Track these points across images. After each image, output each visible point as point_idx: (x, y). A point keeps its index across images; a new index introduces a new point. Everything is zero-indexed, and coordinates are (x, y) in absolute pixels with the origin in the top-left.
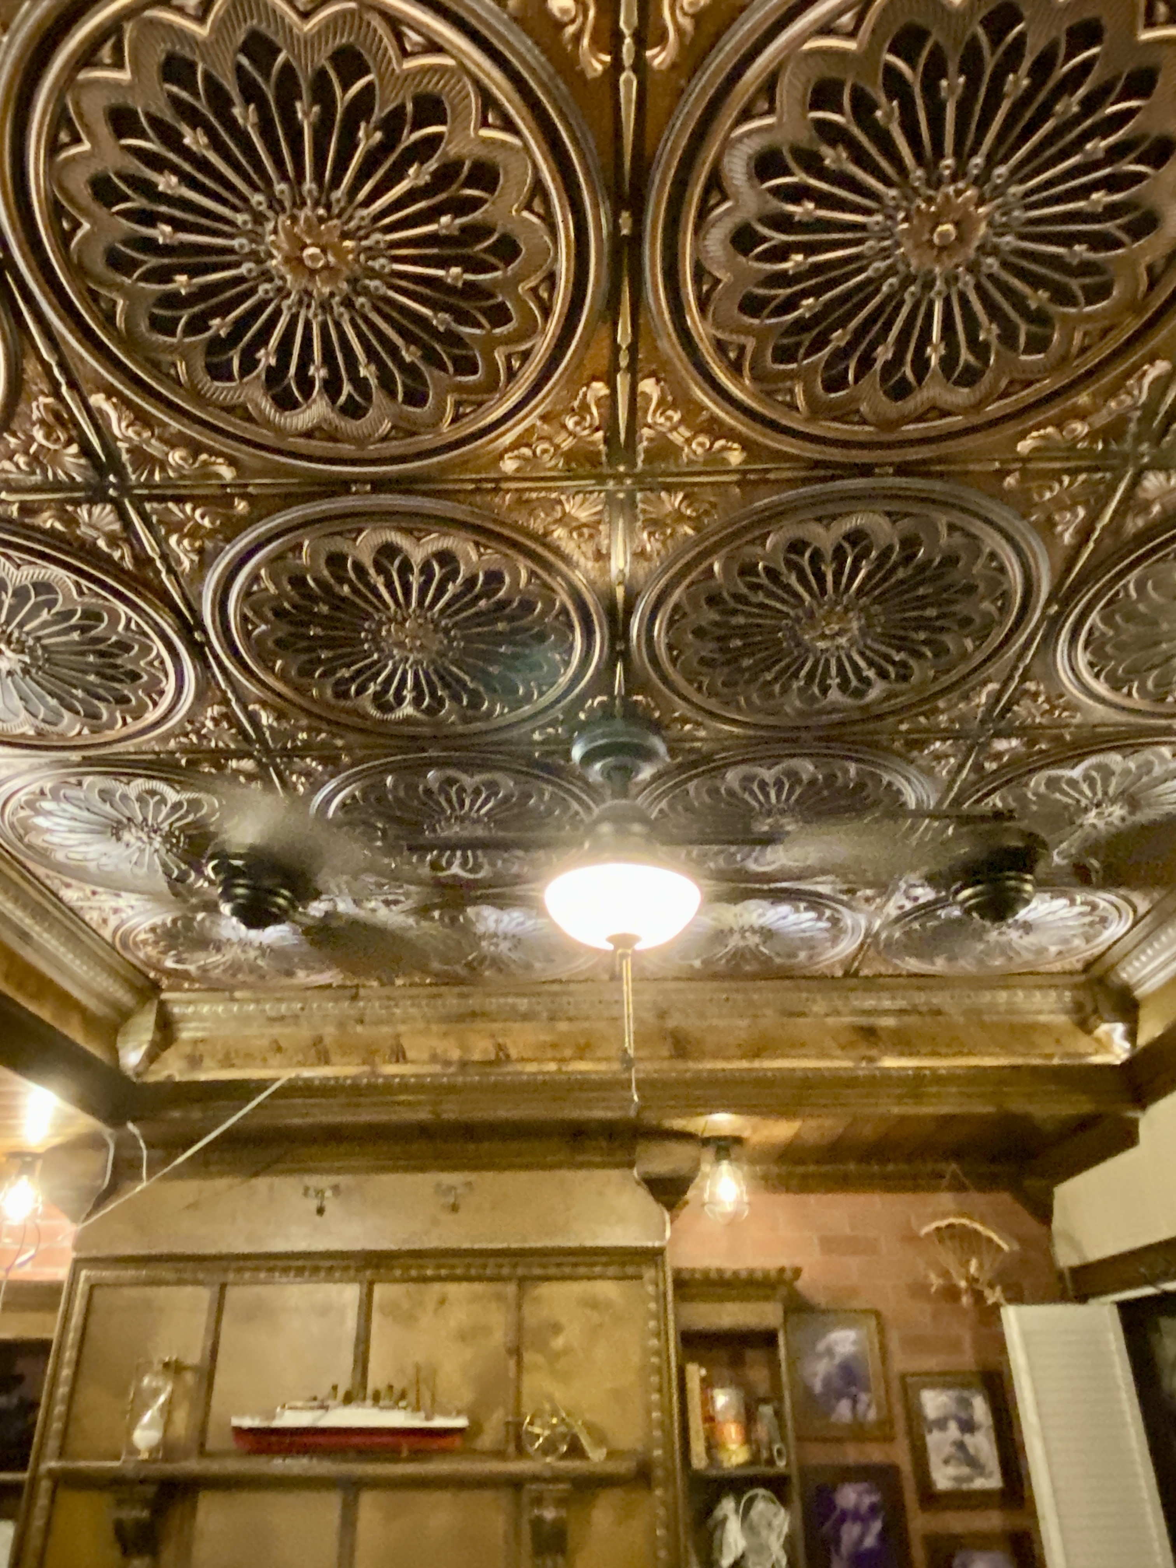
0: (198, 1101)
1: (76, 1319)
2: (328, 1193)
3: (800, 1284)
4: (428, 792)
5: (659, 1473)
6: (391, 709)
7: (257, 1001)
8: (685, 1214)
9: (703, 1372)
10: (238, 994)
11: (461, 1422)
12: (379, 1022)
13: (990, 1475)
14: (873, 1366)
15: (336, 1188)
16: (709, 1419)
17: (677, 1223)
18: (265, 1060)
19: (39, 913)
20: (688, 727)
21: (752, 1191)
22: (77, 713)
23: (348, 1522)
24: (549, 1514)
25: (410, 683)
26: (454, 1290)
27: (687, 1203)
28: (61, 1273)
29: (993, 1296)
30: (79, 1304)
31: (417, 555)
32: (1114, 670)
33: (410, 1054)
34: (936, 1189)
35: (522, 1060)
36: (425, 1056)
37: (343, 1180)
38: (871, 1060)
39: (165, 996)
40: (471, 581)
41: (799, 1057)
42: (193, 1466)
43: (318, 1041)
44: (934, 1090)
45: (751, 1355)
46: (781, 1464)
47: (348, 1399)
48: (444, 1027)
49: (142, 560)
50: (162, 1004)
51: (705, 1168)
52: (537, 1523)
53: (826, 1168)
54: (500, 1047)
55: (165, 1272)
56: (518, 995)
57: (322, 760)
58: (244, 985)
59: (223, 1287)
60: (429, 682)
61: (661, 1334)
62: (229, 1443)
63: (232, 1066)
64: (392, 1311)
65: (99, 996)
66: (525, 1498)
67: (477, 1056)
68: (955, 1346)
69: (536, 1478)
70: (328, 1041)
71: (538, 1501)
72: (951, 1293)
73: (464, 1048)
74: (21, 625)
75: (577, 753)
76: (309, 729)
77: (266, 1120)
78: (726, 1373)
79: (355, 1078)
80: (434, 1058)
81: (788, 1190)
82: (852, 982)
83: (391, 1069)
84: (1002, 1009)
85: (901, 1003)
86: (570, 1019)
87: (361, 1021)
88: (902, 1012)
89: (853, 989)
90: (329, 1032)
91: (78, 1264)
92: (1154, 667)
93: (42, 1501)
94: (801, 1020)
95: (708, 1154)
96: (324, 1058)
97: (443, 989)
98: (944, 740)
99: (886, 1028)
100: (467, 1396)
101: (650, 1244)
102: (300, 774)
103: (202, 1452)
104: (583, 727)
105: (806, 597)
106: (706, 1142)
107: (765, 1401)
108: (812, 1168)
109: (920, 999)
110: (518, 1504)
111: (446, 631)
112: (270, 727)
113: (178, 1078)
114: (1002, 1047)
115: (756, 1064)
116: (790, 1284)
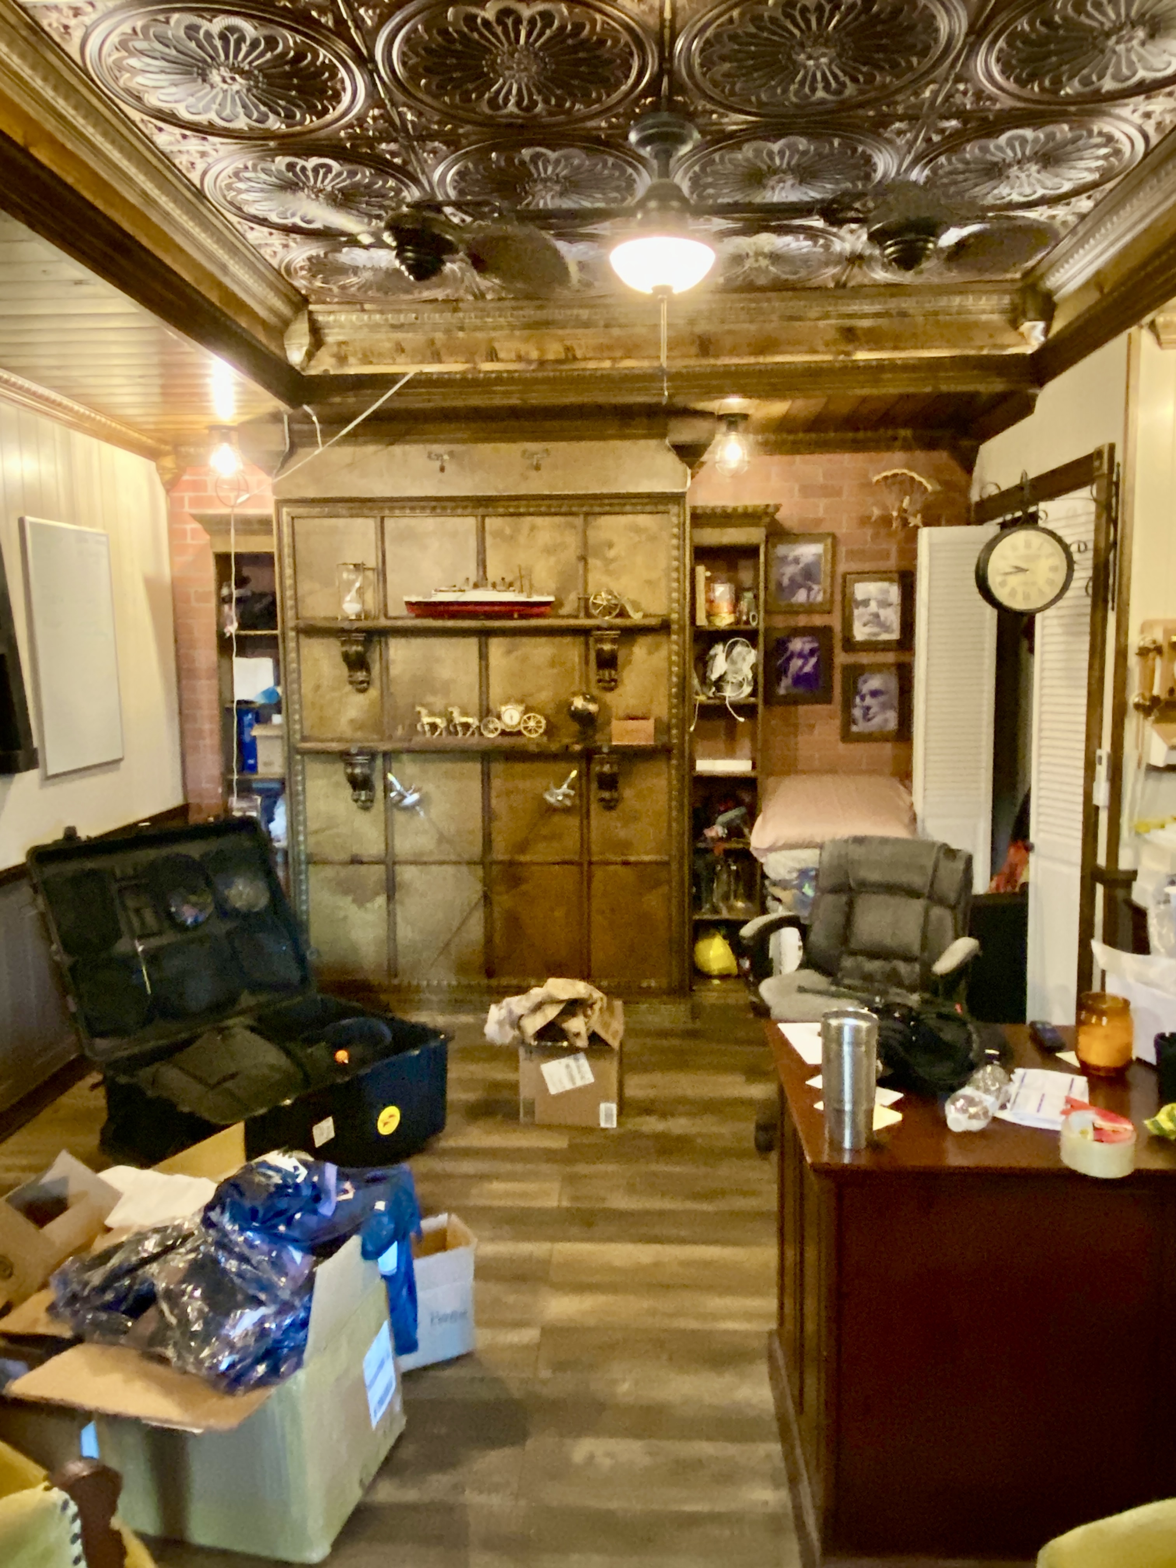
0: (352, 389)
1: (287, 540)
2: (446, 457)
3: (778, 516)
4: (523, 163)
5: (675, 627)
6: (499, 108)
7: (382, 312)
8: (703, 472)
9: (708, 574)
10: (367, 306)
11: (551, 599)
12: (477, 329)
13: (892, 632)
14: (826, 567)
15: (451, 454)
16: (710, 602)
17: (697, 477)
18: (394, 359)
19: (233, 250)
20: (714, 116)
21: (751, 454)
22: (279, 114)
23: (483, 656)
24: (607, 647)
25: (514, 91)
26: (539, 521)
27: (703, 463)
28: (269, 510)
29: (914, 521)
30: (286, 530)
31: (526, 12)
32: (1021, 74)
33: (501, 355)
34: (889, 448)
35: (585, 359)
36: (513, 356)
37: (458, 448)
38: (848, 354)
39: (311, 307)
40: (562, 28)
41: (791, 353)
42: (383, 622)
43: (432, 342)
44: (889, 376)
45: (742, 563)
46: (754, 624)
47: (476, 586)
48: (527, 332)
49: (339, 21)
50: (310, 313)
51: (718, 437)
52: (600, 653)
53: (813, 436)
54: (568, 349)
55: (341, 509)
56: (581, 307)
57: (447, 143)
58: (372, 300)
59: (382, 518)
60: (528, 89)
61: (680, 548)
62: (404, 611)
63: (371, 363)
64: (498, 534)
65: (272, 310)
66: (591, 640)
67: (551, 356)
68: (886, 556)
69: (599, 628)
70: (438, 344)
71: (600, 640)
72: (886, 520)
73: (542, 350)
74: (250, 63)
75: (633, 137)
76: (439, 123)
77: (398, 404)
78: (724, 576)
79: (464, 373)
80: (519, 358)
81: (781, 453)
82: (840, 292)
83: (487, 366)
84: (954, 310)
85: (877, 308)
86: (620, 326)
87: (461, 329)
88: (877, 315)
89: (841, 298)
90: (439, 336)
91: (280, 503)
92: (1048, 72)
93: (292, 645)
94: (797, 324)
95: (723, 427)
96: (437, 357)
97: (525, 303)
98: (901, 121)
99: (862, 329)
100: (552, 585)
101: (676, 490)
102: (429, 152)
103: (386, 616)
104: (637, 118)
105: (796, 32)
106: (721, 418)
107: (748, 590)
108: (801, 435)
109: (893, 304)
110: (587, 644)
111: (543, 59)
112: (412, 122)
113: (332, 372)
114: (948, 341)
115: (761, 359)
116: (772, 516)
